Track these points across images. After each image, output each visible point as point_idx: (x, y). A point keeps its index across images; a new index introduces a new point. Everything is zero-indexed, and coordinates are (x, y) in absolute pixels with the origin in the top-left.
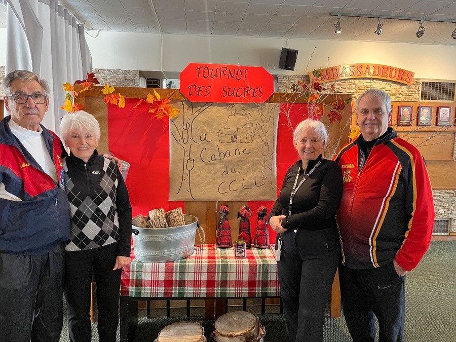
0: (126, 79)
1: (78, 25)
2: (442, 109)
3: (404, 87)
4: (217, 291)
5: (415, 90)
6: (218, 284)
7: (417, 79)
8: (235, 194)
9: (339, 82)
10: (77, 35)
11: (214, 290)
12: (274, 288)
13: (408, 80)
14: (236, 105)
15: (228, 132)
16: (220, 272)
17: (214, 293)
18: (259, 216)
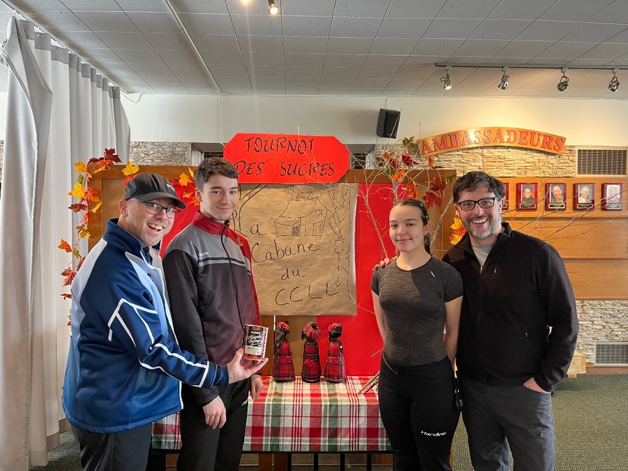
0: (174, 154)
1: (113, 87)
2: (609, 187)
3: (553, 157)
4: (267, 442)
5: (569, 161)
6: (267, 432)
7: (571, 146)
8: (299, 305)
9: (460, 153)
10: (109, 100)
11: (262, 440)
12: (346, 439)
13: (557, 148)
14: (298, 187)
15: (287, 222)
16: (271, 414)
17: (262, 445)
18: (331, 336)
